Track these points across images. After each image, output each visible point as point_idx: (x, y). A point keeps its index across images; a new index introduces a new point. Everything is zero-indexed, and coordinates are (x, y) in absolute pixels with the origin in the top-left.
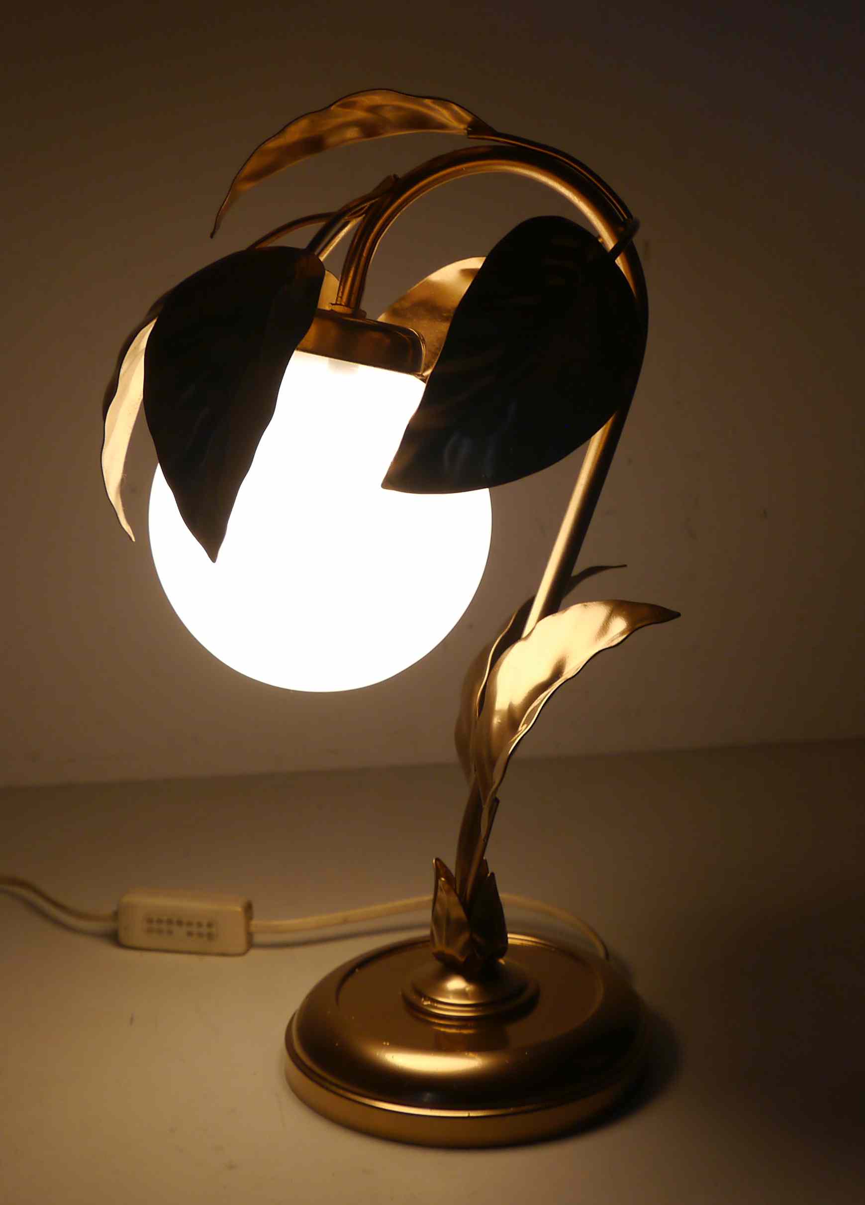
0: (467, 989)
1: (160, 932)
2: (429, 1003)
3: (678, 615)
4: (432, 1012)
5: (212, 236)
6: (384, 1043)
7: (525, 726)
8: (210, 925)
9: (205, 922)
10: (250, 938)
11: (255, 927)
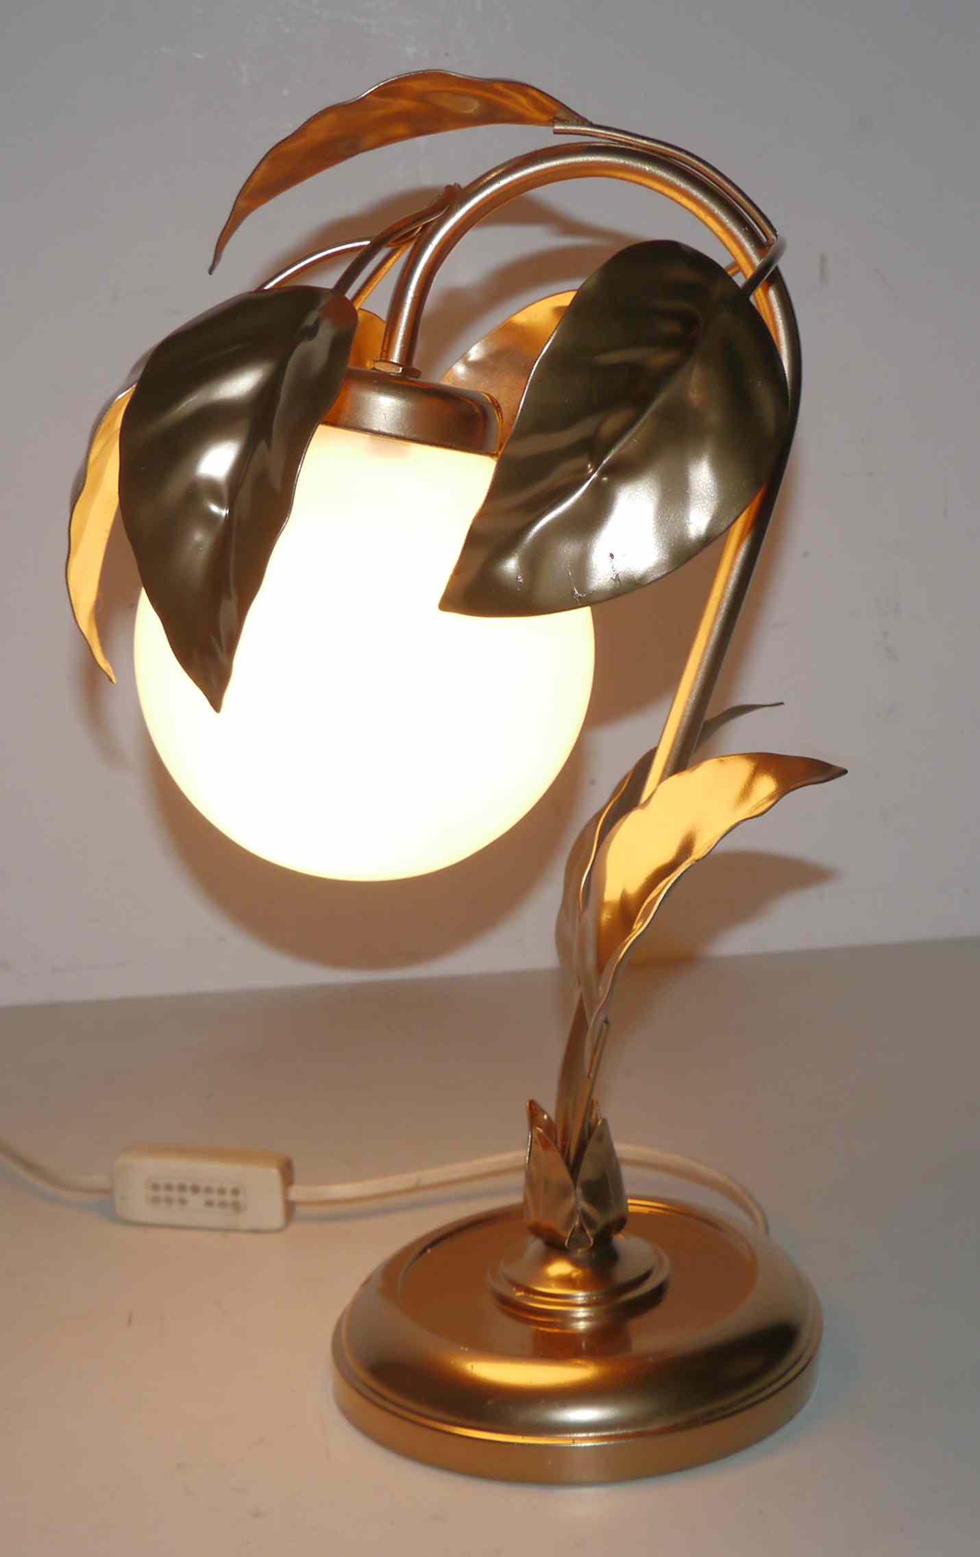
0: (574, 1275)
1: (169, 1201)
2: (522, 1293)
3: (845, 772)
4: (528, 1306)
5: (211, 271)
6: (462, 1348)
7: (641, 923)
8: (235, 1192)
9: (229, 1187)
10: (290, 1208)
11: (296, 1193)
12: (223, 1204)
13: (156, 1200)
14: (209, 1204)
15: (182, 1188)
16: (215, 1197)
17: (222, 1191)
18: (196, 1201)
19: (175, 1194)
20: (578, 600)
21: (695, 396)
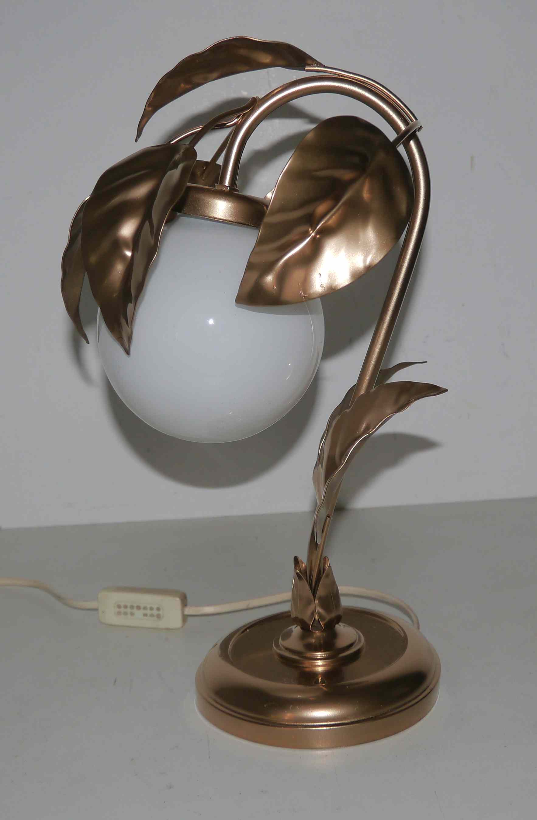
1: (125, 613)
3: (446, 390)
5: (136, 141)
8: (158, 609)
9: (155, 607)
10: (185, 618)
11: (189, 611)
12: (152, 615)
13: (119, 613)
14: (145, 615)
15: (132, 607)
16: (149, 612)
17: (151, 609)
18: (139, 614)
19: (129, 610)
20: (303, 297)
21: (366, 195)
